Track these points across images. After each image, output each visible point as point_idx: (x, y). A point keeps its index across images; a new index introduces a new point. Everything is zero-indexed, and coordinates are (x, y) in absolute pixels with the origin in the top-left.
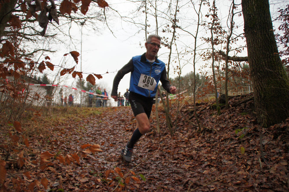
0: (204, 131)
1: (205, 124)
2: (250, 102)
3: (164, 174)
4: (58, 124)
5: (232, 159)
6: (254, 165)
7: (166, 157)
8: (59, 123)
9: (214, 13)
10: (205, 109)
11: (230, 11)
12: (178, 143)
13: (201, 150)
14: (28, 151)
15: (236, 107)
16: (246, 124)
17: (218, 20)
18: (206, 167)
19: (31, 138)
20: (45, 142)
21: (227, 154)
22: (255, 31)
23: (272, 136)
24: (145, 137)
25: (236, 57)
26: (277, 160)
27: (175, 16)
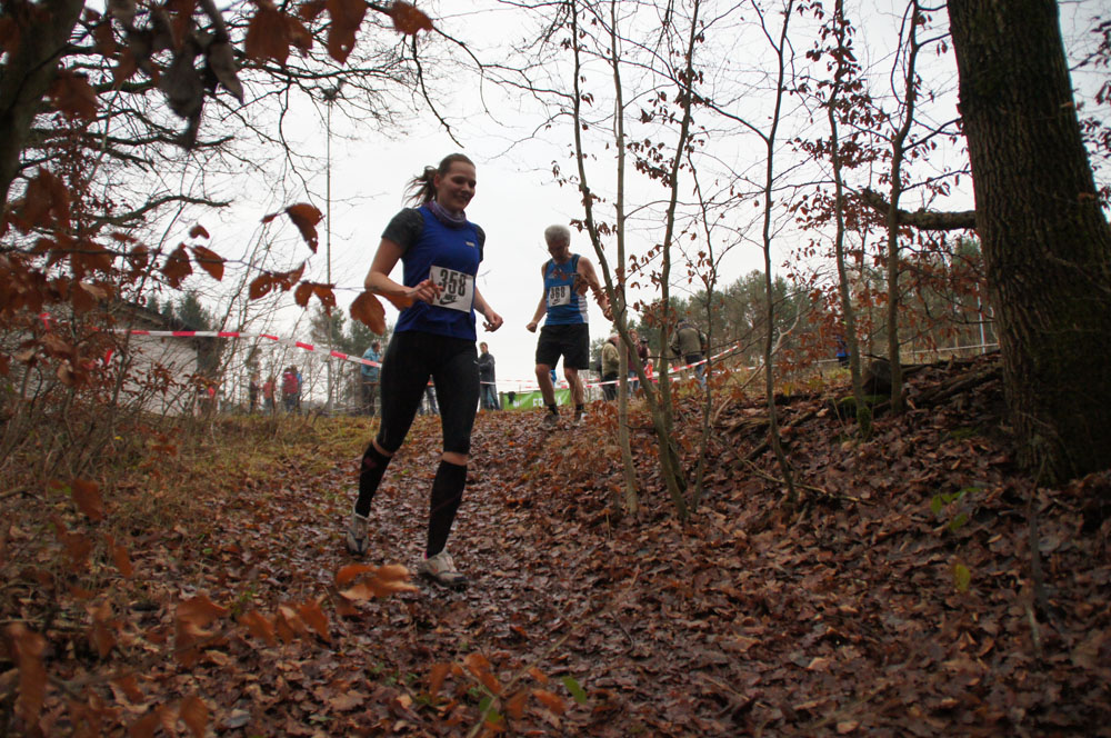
0: (807, 504)
1: (813, 476)
2: (988, 388)
3: (655, 674)
4: (242, 483)
5: (921, 613)
6: (1010, 634)
7: (663, 606)
8: (249, 479)
9: (840, 42)
10: (813, 416)
11: (901, 35)
12: (709, 551)
13: (797, 578)
14: (129, 592)
15: (931, 409)
16: (973, 474)
17: (856, 69)
18: (818, 643)
19: (142, 539)
20: (192, 555)
21: (902, 592)
22: (1003, 112)
23: (1076, 519)
24: (580, 530)
25: (930, 212)
26: (1099, 614)
27: (689, 56)
